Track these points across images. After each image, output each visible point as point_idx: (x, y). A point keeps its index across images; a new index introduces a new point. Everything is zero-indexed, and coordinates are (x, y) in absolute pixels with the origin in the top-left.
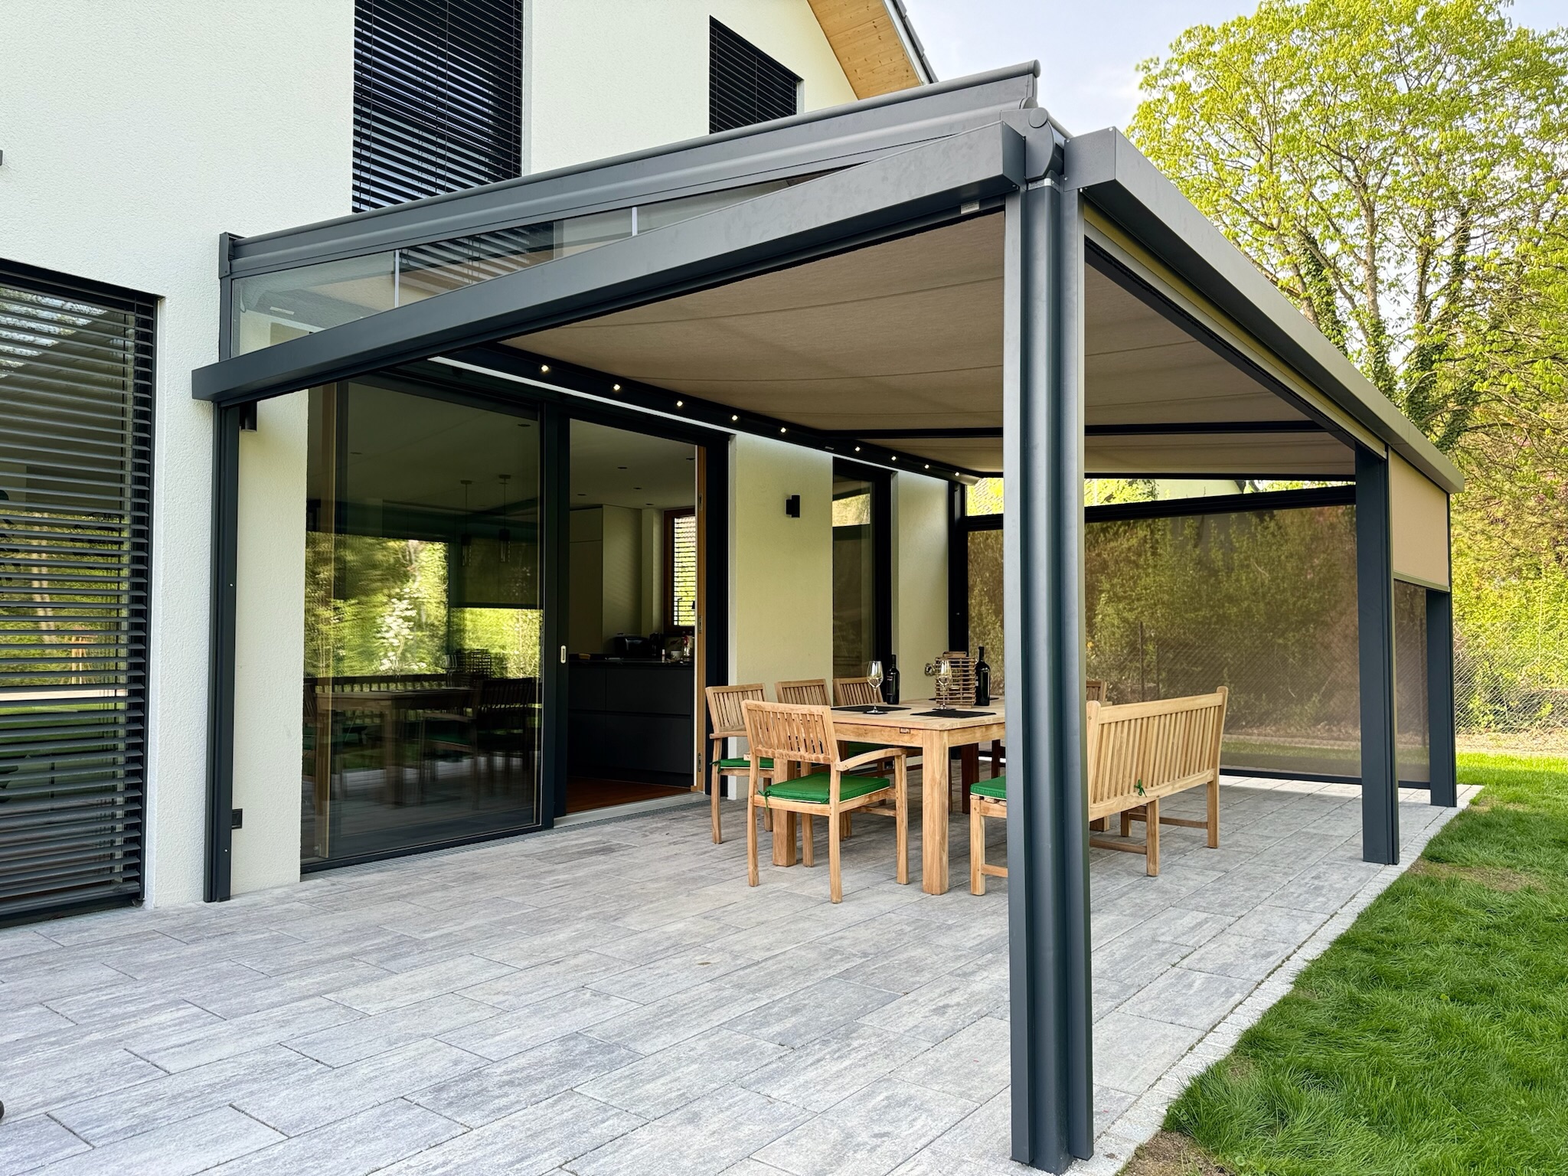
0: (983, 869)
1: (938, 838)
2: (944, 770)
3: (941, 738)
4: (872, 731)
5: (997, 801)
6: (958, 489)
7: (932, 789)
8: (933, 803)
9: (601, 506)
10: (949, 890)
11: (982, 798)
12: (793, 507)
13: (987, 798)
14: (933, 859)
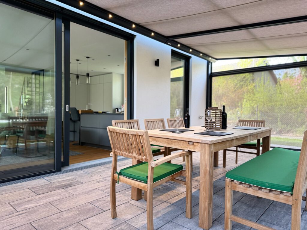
0: (231, 218)
1: (207, 201)
2: (211, 165)
3: (210, 148)
4: (175, 142)
5: (241, 183)
6: (210, 64)
7: (205, 175)
8: (205, 182)
9: (112, 73)
10: (212, 226)
11: (232, 181)
12: (157, 63)
13: (235, 181)
14: (204, 211)
